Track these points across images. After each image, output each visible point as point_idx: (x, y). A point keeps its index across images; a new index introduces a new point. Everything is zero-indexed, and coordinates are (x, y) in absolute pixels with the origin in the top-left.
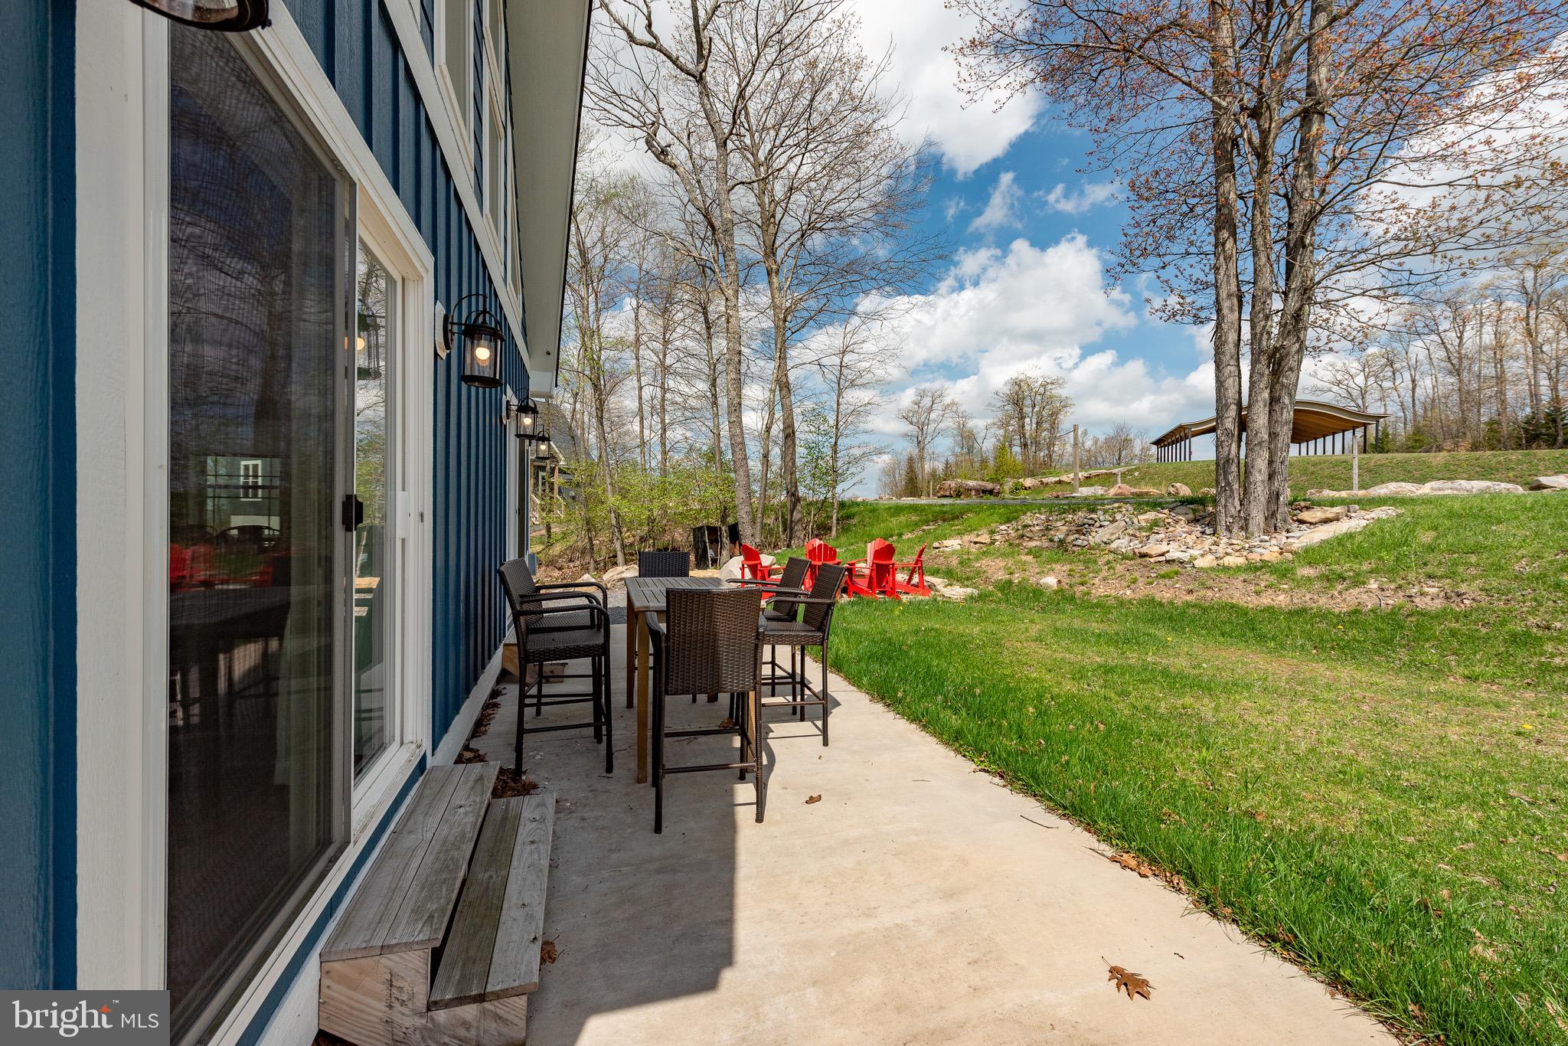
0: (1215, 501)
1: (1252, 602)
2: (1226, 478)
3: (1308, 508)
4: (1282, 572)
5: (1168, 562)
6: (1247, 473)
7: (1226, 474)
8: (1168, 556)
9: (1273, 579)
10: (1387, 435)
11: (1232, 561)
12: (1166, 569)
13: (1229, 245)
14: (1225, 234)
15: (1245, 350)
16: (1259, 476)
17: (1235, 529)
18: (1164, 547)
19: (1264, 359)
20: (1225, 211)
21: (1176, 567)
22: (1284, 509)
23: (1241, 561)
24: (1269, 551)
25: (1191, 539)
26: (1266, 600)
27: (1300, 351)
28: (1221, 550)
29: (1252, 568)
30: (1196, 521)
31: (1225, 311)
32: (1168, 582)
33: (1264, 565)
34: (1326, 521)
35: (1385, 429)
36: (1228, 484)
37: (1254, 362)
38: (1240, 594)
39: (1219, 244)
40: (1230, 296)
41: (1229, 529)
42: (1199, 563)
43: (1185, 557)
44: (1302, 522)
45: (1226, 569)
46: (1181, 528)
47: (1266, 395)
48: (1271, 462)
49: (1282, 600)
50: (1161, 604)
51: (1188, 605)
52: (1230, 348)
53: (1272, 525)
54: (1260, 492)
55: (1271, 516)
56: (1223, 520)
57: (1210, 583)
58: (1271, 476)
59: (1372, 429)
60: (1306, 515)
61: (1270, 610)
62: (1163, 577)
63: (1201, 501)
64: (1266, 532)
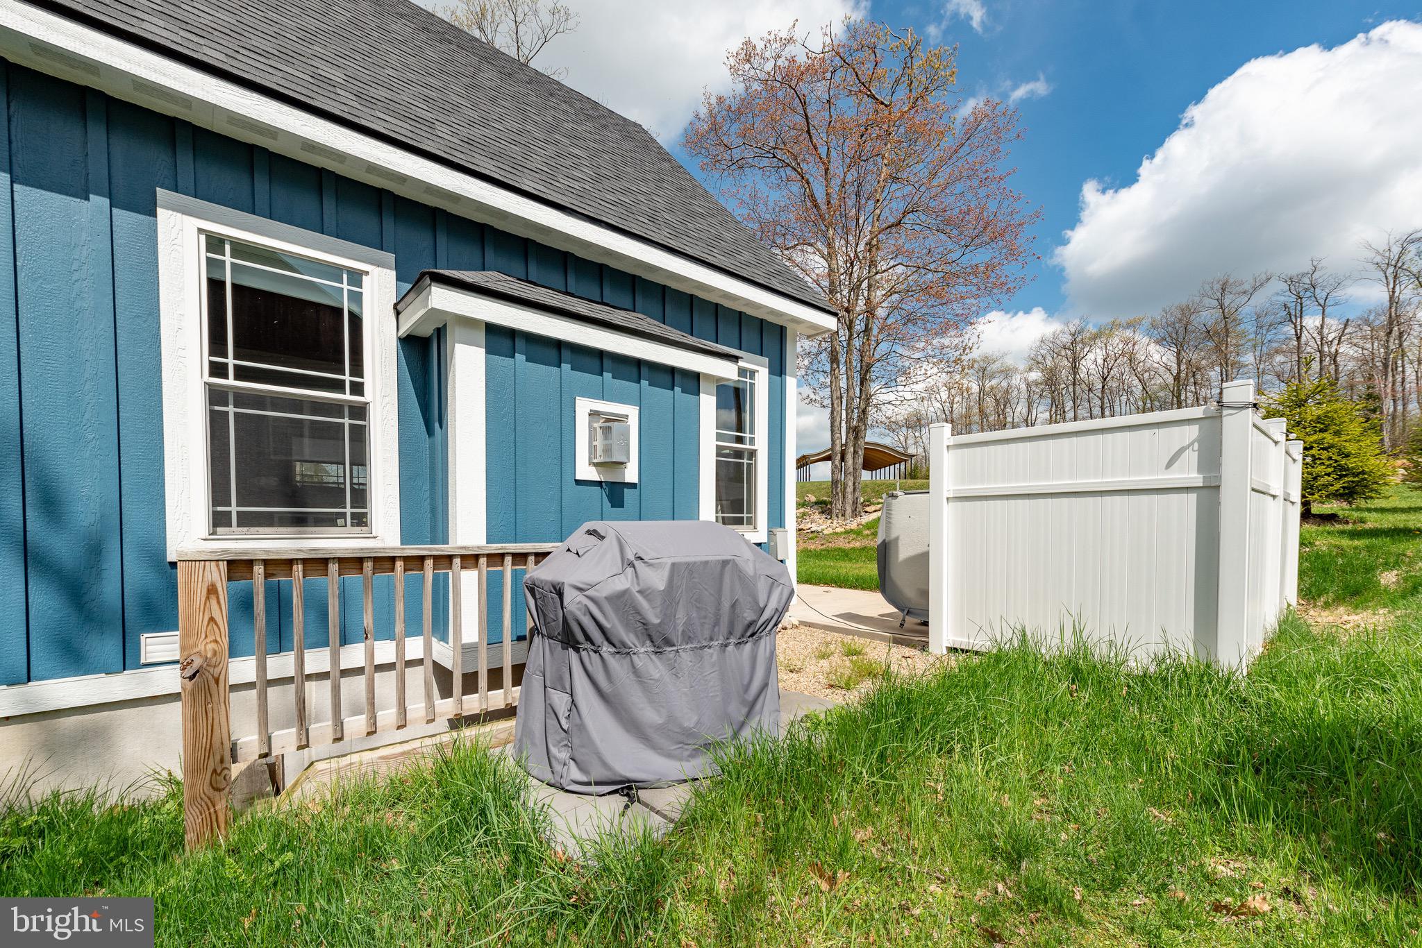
0: (831, 503)
1: (847, 546)
2: (836, 490)
3: (869, 505)
4: (858, 533)
5: (812, 532)
6: (845, 488)
7: (836, 487)
8: (812, 529)
9: (854, 536)
10: (917, 468)
11: (839, 530)
12: (811, 535)
13: (837, 371)
14: (835, 366)
15: (843, 424)
16: (850, 489)
17: (840, 516)
18: (809, 526)
19: (851, 431)
20: (835, 353)
21: (815, 534)
22: (859, 506)
23: (843, 530)
24: (853, 525)
25: (821, 521)
26: (852, 545)
27: (865, 429)
28: (835, 524)
29: (847, 532)
30: (823, 513)
31: (835, 406)
32: (813, 541)
33: (852, 530)
34: (875, 511)
35: (916, 464)
36: (837, 493)
37: (847, 433)
38: (842, 543)
39: (832, 370)
40: (837, 398)
41: (837, 516)
42: (825, 532)
43: (819, 529)
44: (866, 512)
45: (836, 533)
46: (817, 516)
47: (852, 449)
48: (854, 483)
49: (858, 544)
50: (810, 551)
51: (822, 550)
52: (837, 423)
53: (855, 513)
54: (850, 497)
55: (854, 511)
56: (835, 511)
57: (830, 540)
58: (854, 490)
59: (908, 465)
60: (868, 509)
61: (853, 549)
62: (810, 539)
63: (825, 503)
64: (852, 517)
